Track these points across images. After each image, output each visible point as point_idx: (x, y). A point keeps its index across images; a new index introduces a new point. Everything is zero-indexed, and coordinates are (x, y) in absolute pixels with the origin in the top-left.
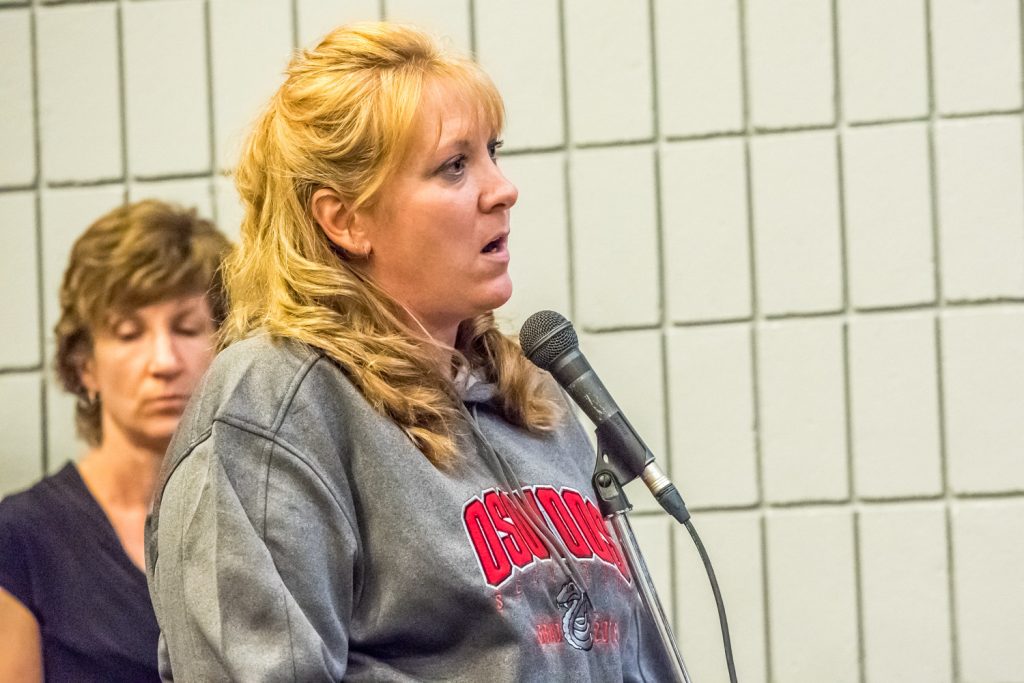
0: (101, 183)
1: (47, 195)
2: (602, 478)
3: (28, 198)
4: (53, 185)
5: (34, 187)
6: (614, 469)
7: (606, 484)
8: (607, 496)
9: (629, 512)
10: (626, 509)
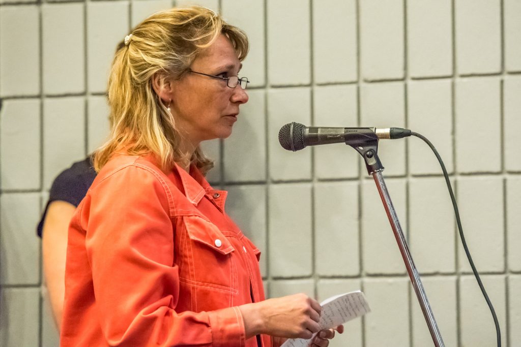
2: (368, 153)
6: (368, 148)
7: (370, 157)
8: (370, 164)
9: (382, 171)
10: (380, 169)
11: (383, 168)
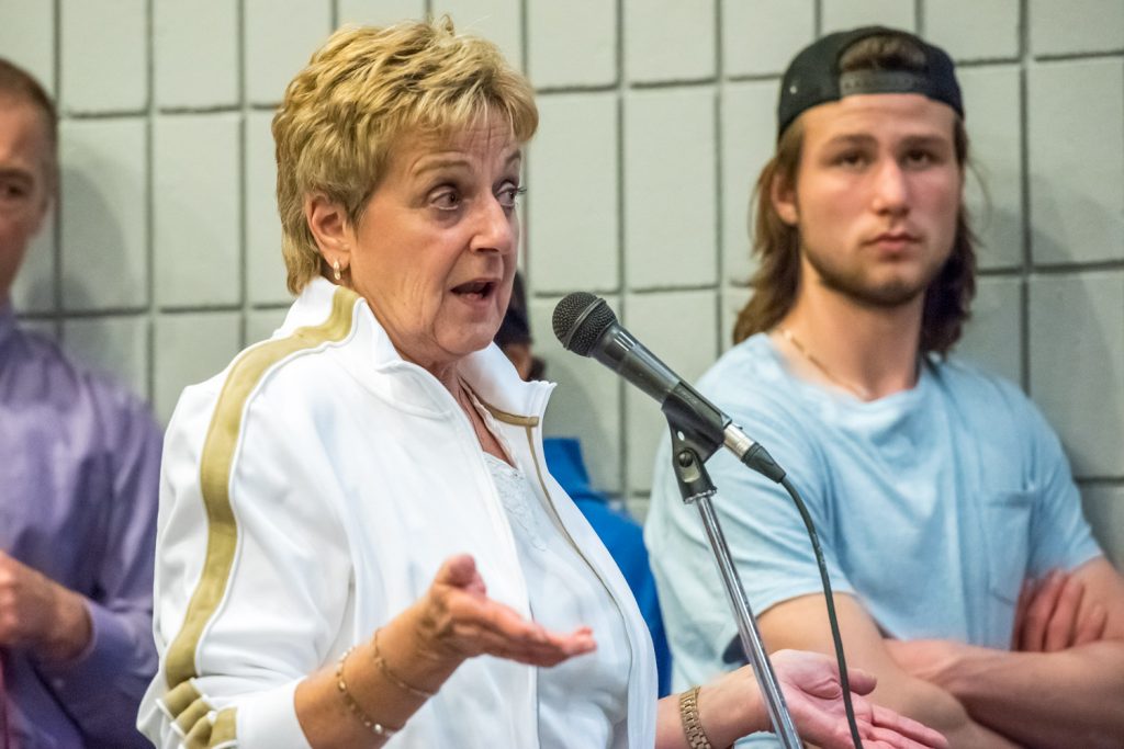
0: (217, 110)
1: (160, 122)
3: (137, 126)
4: (166, 112)
5: (145, 113)
7: (687, 464)
8: (689, 480)
9: (712, 494)
10: (709, 492)
11: (714, 489)
